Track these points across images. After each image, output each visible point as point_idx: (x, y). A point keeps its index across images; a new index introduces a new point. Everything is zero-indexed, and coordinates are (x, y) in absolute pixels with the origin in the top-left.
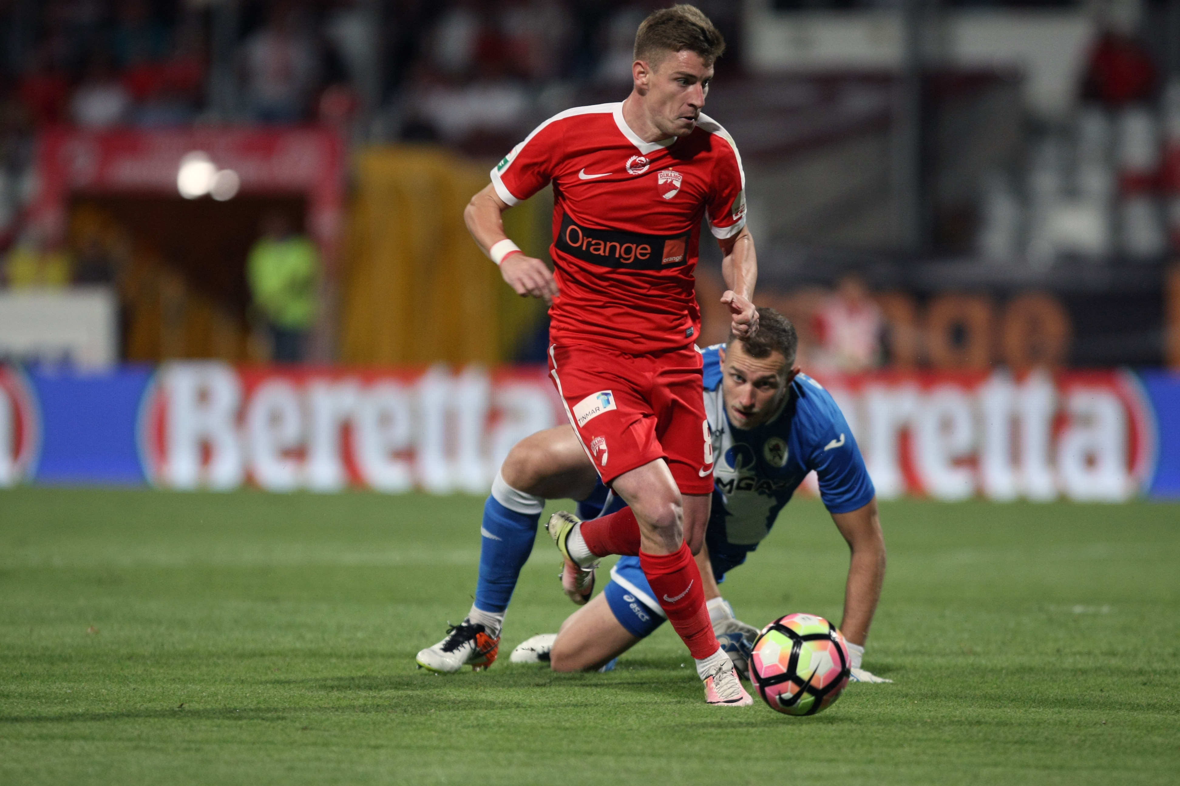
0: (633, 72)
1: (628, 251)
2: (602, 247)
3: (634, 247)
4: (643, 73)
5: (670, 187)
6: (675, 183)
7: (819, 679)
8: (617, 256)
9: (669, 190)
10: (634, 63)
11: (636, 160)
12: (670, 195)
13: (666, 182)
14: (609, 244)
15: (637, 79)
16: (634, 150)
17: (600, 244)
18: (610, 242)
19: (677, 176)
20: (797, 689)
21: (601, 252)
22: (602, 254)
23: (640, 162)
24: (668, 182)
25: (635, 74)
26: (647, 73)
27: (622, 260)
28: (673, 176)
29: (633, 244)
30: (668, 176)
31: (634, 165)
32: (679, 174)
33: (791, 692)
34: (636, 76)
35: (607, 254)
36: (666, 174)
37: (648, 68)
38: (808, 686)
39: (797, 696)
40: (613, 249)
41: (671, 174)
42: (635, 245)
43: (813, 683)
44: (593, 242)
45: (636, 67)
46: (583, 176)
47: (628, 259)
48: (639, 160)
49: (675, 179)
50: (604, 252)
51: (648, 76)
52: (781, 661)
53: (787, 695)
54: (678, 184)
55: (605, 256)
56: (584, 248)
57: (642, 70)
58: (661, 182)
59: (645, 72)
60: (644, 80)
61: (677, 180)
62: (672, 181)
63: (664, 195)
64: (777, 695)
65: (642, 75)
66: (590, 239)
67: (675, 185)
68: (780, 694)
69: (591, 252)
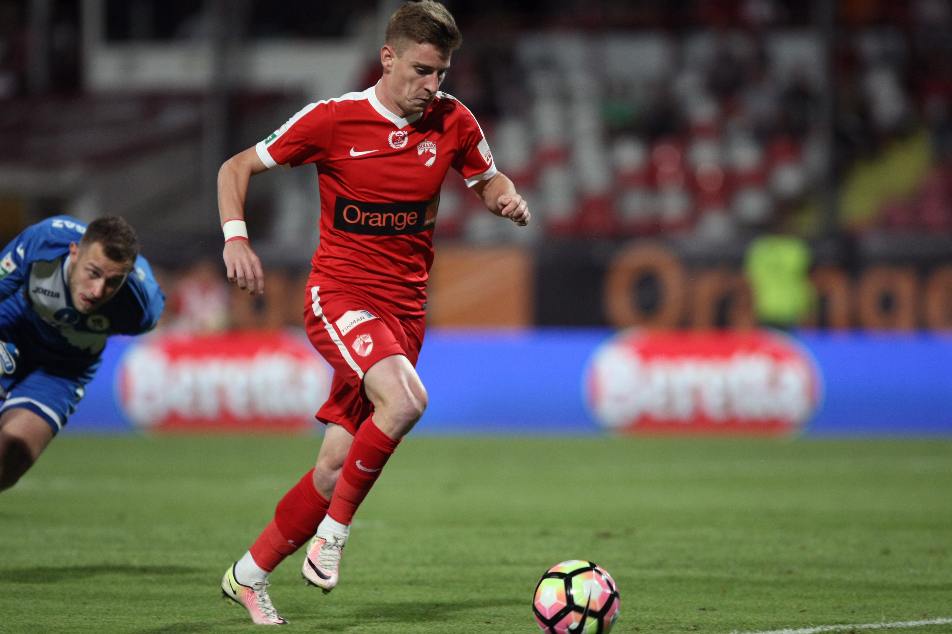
0: (381, 55)
1: (401, 219)
2: (379, 219)
3: (405, 215)
4: (389, 56)
5: (428, 155)
6: (431, 151)
7: (595, 603)
8: (392, 225)
9: (428, 159)
10: (383, 47)
11: (395, 135)
12: (430, 162)
13: (424, 152)
14: (385, 216)
15: (384, 61)
16: (392, 126)
17: (377, 217)
18: (386, 213)
19: (431, 145)
20: (580, 616)
21: (379, 224)
22: (380, 225)
23: (399, 135)
24: (426, 152)
25: (383, 57)
26: (393, 57)
27: (396, 228)
28: (428, 145)
29: (404, 213)
30: (425, 146)
31: (395, 139)
32: (433, 143)
33: (576, 621)
34: (384, 59)
35: (384, 224)
36: (423, 145)
37: (394, 53)
38: (588, 611)
39: (582, 623)
40: (389, 219)
41: (427, 145)
42: (406, 214)
43: (591, 607)
44: (371, 216)
45: (384, 50)
46: (353, 153)
47: (402, 226)
48: (398, 134)
49: (430, 148)
50: (382, 223)
51: (393, 59)
52: (559, 598)
53: (574, 625)
54: (433, 151)
55: (382, 227)
56: (363, 223)
57: (389, 54)
58: (420, 152)
59: (391, 56)
60: (390, 62)
61: (432, 149)
62: (429, 150)
63: (425, 163)
64: (565, 629)
65: (388, 58)
66: (368, 214)
67: (432, 153)
68: (567, 627)
69: (370, 225)
